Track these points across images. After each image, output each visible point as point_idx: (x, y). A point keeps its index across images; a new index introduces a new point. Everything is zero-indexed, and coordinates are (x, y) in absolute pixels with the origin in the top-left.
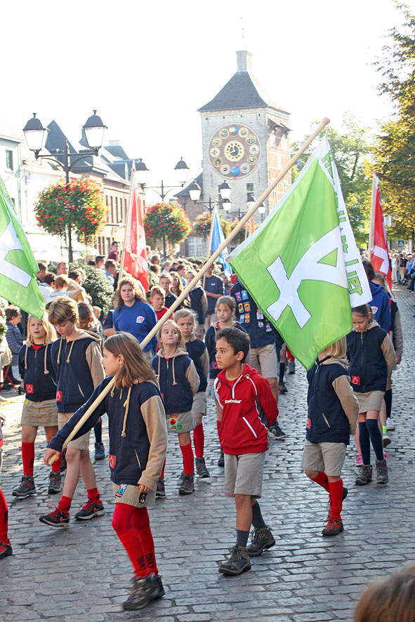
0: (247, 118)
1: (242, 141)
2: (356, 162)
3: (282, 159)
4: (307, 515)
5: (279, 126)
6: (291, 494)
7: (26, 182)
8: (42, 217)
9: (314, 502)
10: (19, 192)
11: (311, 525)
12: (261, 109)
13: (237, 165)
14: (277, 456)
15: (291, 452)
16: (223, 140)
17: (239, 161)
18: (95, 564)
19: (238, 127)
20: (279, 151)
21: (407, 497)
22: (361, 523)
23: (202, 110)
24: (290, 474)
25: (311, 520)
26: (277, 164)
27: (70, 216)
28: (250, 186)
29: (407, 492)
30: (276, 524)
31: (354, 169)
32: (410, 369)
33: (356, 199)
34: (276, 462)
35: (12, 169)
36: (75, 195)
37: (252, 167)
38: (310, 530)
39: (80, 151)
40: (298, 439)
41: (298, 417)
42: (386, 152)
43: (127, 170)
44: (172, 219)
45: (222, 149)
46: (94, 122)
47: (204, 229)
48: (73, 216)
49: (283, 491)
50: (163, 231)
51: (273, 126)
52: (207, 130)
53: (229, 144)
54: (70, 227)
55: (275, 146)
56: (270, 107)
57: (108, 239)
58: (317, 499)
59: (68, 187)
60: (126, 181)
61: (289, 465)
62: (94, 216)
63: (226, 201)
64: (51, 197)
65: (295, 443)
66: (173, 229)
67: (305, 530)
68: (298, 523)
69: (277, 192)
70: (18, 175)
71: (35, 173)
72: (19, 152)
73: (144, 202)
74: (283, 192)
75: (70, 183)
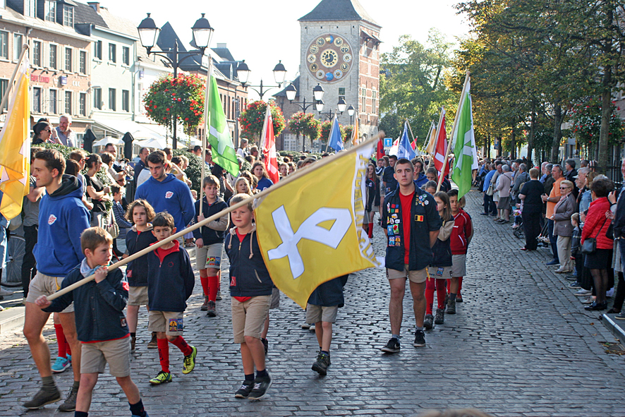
0: (342, 28)
1: (337, 49)
2: (438, 74)
3: (372, 67)
4: (369, 381)
5: (370, 38)
6: (356, 362)
7: (140, 76)
8: (150, 107)
9: (376, 370)
10: (134, 85)
11: (371, 389)
12: (355, 21)
13: (331, 71)
14: (347, 329)
16: (320, 48)
17: (333, 67)
18: (177, 413)
19: (333, 37)
20: (369, 61)
21: (458, 370)
22: (415, 389)
23: (301, 20)
24: (357, 345)
25: (372, 385)
26: (367, 72)
27: (176, 107)
28: (342, 91)
29: (459, 365)
30: (341, 387)
31: (436, 80)
32: (473, 260)
33: (436, 108)
34: (346, 334)
35: (128, 64)
36: (182, 89)
37: (344, 74)
38: (369, 394)
39: (190, 51)
40: (367, 315)
41: (368, 296)
42: (464, 65)
43: (231, 71)
45: (318, 56)
46: (202, 24)
47: (298, 127)
48: (179, 108)
49: (350, 359)
50: (260, 126)
51: (365, 37)
52: (305, 38)
53: (325, 51)
54: (175, 118)
55: (366, 56)
56: (364, 21)
58: (379, 368)
59: (175, 81)
60: (231, 81)
61: (357, 338)
62: (198, 109)
63: (319, 102)
64: (159, 90)
65: (364, 319)
67: (365, 394)
68: (360, 388)
69: (366, 97)
70: (133, 69)
71: (148, 68)
72: (135, 49)
73: (246, 99)
74: (372, 98)
75: (178, 77)
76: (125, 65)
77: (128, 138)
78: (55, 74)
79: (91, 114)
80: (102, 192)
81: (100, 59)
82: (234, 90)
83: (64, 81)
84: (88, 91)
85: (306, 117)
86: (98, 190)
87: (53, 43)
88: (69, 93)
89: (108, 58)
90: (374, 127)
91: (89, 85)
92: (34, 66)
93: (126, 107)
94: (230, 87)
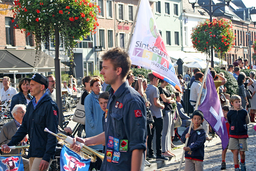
7: (185, 22)
8: (196, 42)
10: (181, 28)
27: (213, 41)
35: (177, 15)
36: (215, 29)
39: (217, 4)
43: (244, 14)
48: (214, 41)
54: (212, 48)
57: (233, 55)
59: (211, 24)
60: (244, 21)
62: (227, 41)
64: (201, 30)
70: (180, 18)
71: (191, 17)
72: (182, 5)
73: (255, 33)
75: (213, 22)
76: (176, 16)
77: (180, 62)
80: (170, 98)
81: (160, 12)
82: (247, 27)
86: (168, 96)
87: (131, 5)
89: (165, 12)
92: (120, 20)
93: (177, 43)
94: (244, 25)
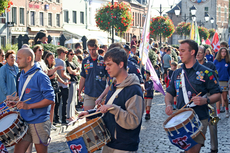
7: (90, 4)
8: (99, 22)
10: (86, 8)
15: (224, 145)
27: (114, 21)
28: (206, 8)
36: (116, 11)
41: (228, 128)
44: (165, 25)
47: (182, 31)
48: (115, 22)
50: (160, 31)
54: (113, 27)
57: (131, 34)
59: (113, 7)
60: (141, 5)
62: (126, 22)
64: (104, 12)
65: (227, 141)
66: (166, 30)
69: (221, 12)
74: (224, 12)
75: (114, 5)
78: (42, 3)
79: (63, 25)
82: (143, 10)
83: (47, 7)
84: (61, 13)
85: (186, 25)
86: (73, 69)
88: (50, 14)
90: (225, 29)
91: (61, 9)
93: (82, 21)
94: (141, 8)
